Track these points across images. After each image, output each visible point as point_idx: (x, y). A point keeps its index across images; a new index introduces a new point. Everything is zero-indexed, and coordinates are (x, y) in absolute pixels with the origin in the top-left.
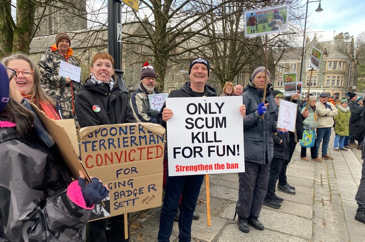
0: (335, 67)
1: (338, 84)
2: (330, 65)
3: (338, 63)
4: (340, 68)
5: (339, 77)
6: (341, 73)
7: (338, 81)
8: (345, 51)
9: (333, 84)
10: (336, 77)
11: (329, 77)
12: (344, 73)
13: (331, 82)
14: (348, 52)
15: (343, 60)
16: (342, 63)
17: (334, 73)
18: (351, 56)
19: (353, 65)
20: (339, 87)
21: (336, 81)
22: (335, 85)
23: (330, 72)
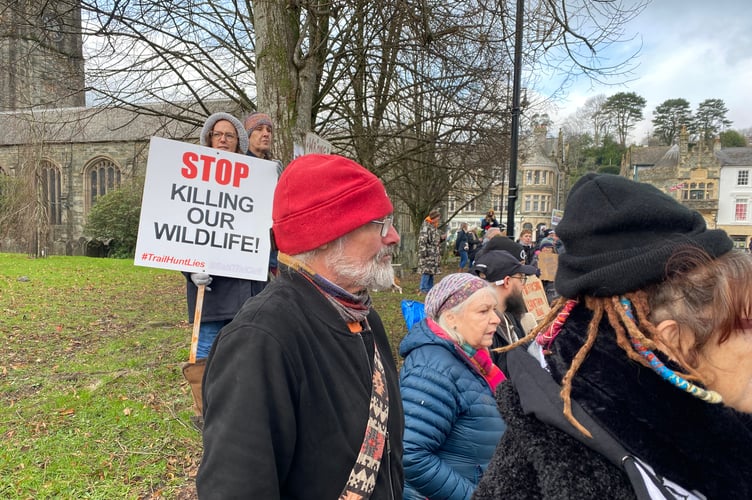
0: (537, 180)
1: (543, 208)
2: (530, 177)
3: (541, 173)
4: (545, 181)
5: (543, 197)
6: (546, 190)
7: (543, 203)
8: (551, 154)
9: (535, 207)
10: (540, 198)
11: (528, 196)
12: (550, 191)
13: (532, 204)
14: (556, 154)
15: (550, 169)
16: (548, 174)
17: (537, 190)
18: (560, 161)
19: (563, 177)
20: (544, 214)
21: (540, 203)
22: (539, 210)
23: (530, 189)
